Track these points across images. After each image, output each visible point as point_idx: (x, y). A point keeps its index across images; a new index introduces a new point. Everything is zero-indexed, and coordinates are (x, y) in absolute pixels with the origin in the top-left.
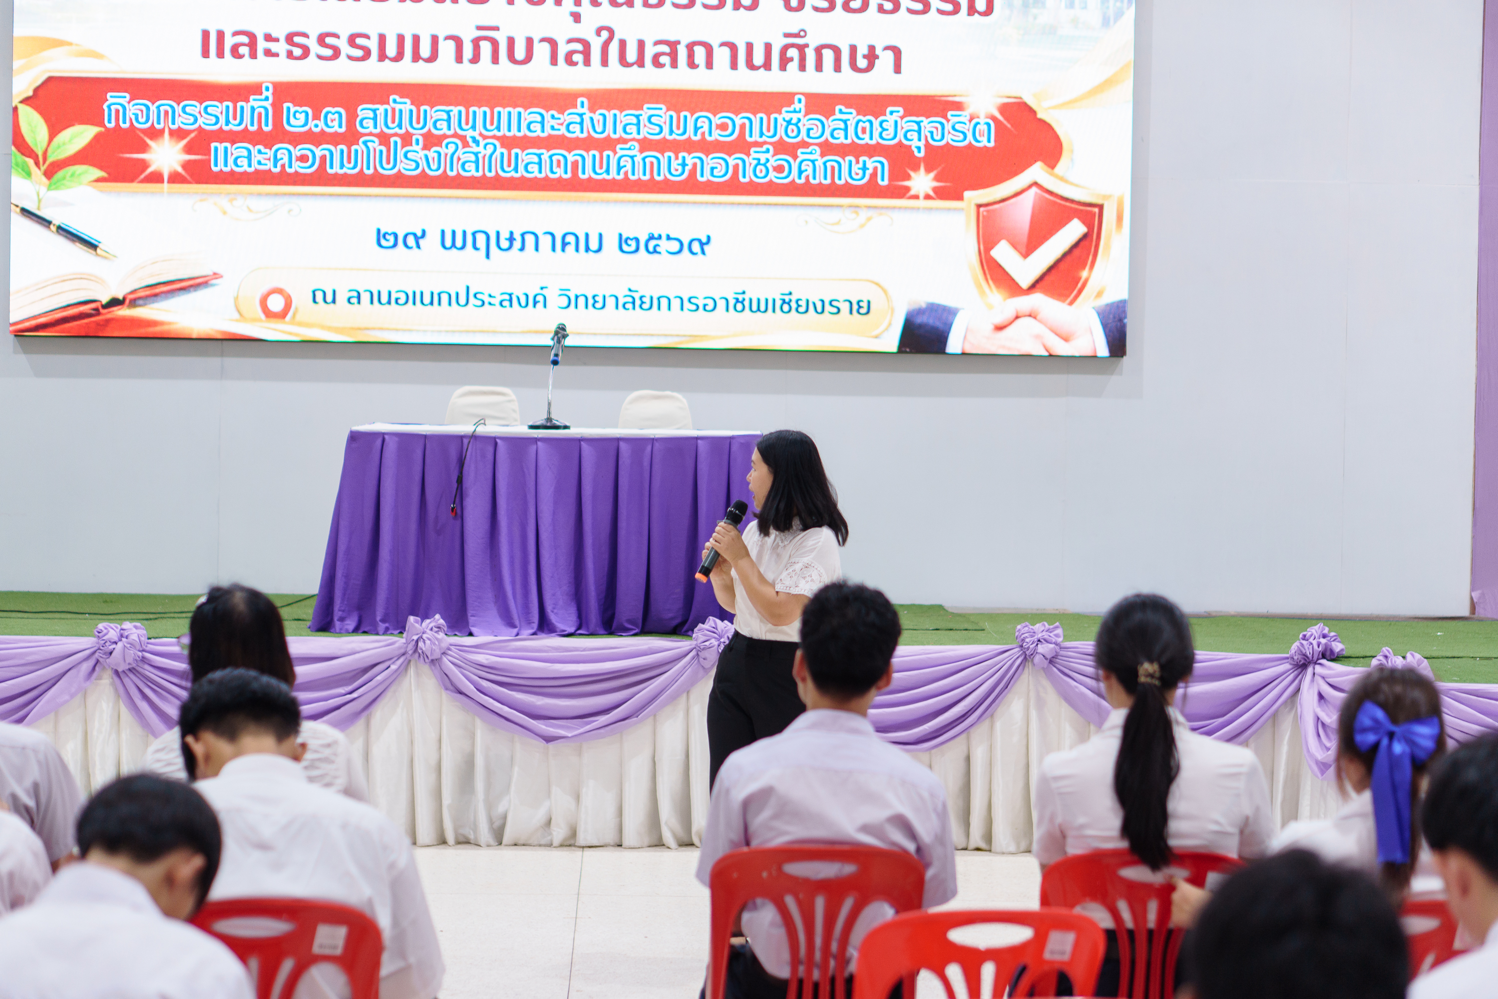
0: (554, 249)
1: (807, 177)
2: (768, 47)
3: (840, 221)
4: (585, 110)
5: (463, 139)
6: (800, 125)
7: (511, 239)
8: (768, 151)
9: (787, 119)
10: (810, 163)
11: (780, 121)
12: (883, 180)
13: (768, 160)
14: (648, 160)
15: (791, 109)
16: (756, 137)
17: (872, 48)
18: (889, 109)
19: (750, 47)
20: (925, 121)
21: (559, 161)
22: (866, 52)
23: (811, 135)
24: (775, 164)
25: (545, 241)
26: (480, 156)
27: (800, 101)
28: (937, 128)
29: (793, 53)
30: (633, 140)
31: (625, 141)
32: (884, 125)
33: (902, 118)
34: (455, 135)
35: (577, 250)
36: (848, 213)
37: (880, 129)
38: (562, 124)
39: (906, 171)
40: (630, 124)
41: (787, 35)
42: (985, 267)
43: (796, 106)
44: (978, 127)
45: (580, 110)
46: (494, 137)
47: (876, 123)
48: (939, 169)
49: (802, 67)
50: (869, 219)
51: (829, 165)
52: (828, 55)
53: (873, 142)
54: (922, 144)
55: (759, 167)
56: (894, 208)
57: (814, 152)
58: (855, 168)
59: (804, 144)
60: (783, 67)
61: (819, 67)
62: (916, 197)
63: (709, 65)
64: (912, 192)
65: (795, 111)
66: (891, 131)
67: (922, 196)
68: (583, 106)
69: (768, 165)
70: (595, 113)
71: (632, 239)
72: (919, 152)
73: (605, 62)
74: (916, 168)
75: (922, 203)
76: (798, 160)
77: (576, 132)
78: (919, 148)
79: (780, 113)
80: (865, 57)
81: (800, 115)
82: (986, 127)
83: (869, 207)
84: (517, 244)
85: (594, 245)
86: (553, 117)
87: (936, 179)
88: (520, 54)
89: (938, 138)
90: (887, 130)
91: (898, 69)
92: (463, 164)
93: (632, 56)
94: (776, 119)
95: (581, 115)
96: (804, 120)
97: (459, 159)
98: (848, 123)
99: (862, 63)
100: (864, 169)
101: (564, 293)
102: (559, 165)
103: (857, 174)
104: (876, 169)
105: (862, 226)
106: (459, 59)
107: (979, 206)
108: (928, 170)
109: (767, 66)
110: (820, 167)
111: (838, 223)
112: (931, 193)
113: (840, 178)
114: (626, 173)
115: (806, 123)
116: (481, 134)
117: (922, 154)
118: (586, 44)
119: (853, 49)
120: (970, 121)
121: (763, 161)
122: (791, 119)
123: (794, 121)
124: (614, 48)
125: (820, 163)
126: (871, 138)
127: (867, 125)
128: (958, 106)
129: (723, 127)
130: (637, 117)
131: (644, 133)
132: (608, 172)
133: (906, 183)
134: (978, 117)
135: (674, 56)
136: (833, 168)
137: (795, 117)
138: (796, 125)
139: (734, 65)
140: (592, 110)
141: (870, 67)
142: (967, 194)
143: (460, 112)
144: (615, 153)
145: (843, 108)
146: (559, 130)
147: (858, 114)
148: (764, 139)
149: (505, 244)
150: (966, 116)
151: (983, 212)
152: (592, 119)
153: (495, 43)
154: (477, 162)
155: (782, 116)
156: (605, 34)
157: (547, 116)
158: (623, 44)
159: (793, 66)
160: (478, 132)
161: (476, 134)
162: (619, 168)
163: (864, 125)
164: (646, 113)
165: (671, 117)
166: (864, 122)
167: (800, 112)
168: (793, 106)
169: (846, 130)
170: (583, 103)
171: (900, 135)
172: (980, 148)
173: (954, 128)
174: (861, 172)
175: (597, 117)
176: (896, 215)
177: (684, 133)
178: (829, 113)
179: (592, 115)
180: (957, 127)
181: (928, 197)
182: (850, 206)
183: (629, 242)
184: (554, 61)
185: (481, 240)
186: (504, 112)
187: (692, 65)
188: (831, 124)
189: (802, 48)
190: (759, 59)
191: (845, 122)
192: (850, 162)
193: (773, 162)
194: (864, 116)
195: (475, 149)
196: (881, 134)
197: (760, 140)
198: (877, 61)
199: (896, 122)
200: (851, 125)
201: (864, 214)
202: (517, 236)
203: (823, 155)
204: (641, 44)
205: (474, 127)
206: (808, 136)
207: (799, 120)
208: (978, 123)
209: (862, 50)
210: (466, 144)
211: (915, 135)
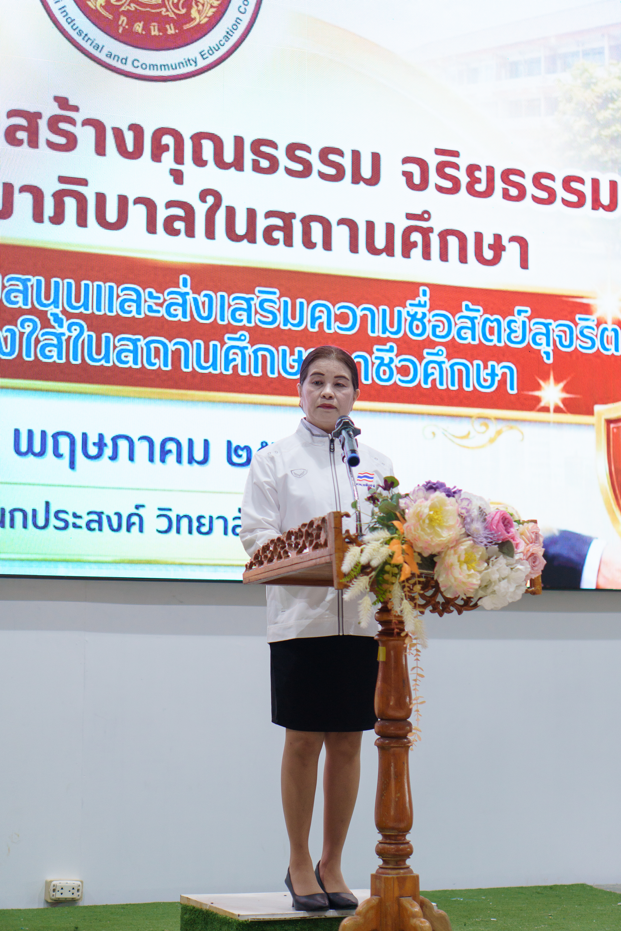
0: (151, 459)
1: (434, 381)
2: (390, 228)
3: (469, 434)
4: (188, 289)
5: (42, 316)
6: (426, 321)
7: (101, 444)
8: (391, 350)
9: (412, 313)
10: (435, 365)
11: (404, 314)
12: (512, 388)
13: (391, 360)
14: (260, 354)
15: (416, 302)
16: (378, 333)
17: (498, 237)
18: (517, 308)
19: (370, 225)
20: (553, 325)
21: (157, 350)
22: (492, 242)
23: (438, 333)
24: (399, 365)
25: (142, 448)
26: (64, 338)
27: (425, 294)
28: (565, 332)
29: (416, 237)
30: (243, 328)
31: (235, 330)
32: (513, 325)
33: (530, 318)
34: (33, 311)
35: (179, 461)
36: (478, 426)
37: (508, 331)
38: (161, 305)
39: (536, 380)
40: (240, 309)
41: (409, 216)
42: (617, 492)
43: (423, 299)
44: (606, 333)
45: (183, 290)
46: (80, 316)
47: (504, 324)
48: (569, 379)
49: (427, 255)
50: (499, 433)
51: (456, 368)
52: (453, 242)
53: (502, 344)
54: (550, 349)
55: (382, 368)
56: (523, 421)
57: (440, 353)
58: (483, 373)
59: (430, 344)
60: (406, 254)
61: (444, 257)
62: (546, 409)
63: (327, 245)
64: (542, 404)
65: (419, 305)
66: (520, 333)
67: (552, 409)
68: (185, 285)
69: (393, 366)
70: (199, 294)
71: (242, 449)
72: (548, 358)
73: (210, 234)
74: (546, 378)
75: (552, 416)
76: (424, 362)
77: (178, 315)
78: (547, 354)
79: (404, 306)
80: (490, 247)
81: (425, 310)
82: (612, 334)
83: (498, 419)
84: (108, 451)
85: (199, 455)
86: (150, 295)
87: (566, 389)
88: (112, 216)
89: (567, 343)
90: (516, 331)
91: (524, 264)
92: (43, 348)
93: (241, 228)
94: (399, 312)
95: (184, 295)
96: (429, 316)
97: (37, 341)
98: (476, 321)
99: (488, 254)
100: (493, 374)
101: (164, 512)
102: (157, 356)
103: (485, 380)
104: (504, 374)
105: (492, 441)
106: (38, 217)
107: (609, 422)
108: (557, 380)
109: (389, 250)
110: (447, 370)
111: (467, 436)
112: (561, 406)
113: (468, 385)
114: (235, 367)
115: (433, 319)
116: (64, 312)
117: (551, 361)
118: (189, 209)
119: (479, 237)
120: (598, 325)
121: (386, 361)
122: (416, 313)
123: (419, 316)
124: (221, 217)
125: (446, 366)
126: (499, 341)
127: (495, 324)
128: (586, 309)
129: (342, 318)
130: (248, 301)
131: (256, 319)
132: (214, 365)
133: (536, 393)
134: (606, 323)
135: (288, 230)
136: (460, 371)
137: (420, 311)
138: (421, 320)
139: (354, 248)
140: (196, 290)
141: (495, 261)
142: (598, 408)
143: (39, 282)
144: (223, 343)
145: (469, 304)
146: (158, 312)
147: (485, 312)
148: (388, 334)
149: (93, 450)
150: (594, 321)
151: (613, 428)
152: (195, 300)
153: (81, 200)
154: (59, 346)
155: (406, 309)
156: (210, 200)
157: (144, 295)
158: (231, 212)
159: (417, 253)
160: (61, 308)
161: (58, 311)
162: (228, 362)
163: (492, 325)
164: (258, 297)
165: (286, 303)
166: (492, 322)
167: (424, 306)
168: (417, 299)
169: (473, 329)
170: (185, 280)
171: (529, 338)
172: (608, 355)
173: (582, 333)
174: (489, 378)
175: (201, 298)
176: (527, 429)
177: (300, 323)
178: (455, 309)
179: (196, 296)
180: (586, 331)
181: (557, 410)
182: (479, 418)
183: (240, 452)
184: (151, 228)
185: (64, 442)
186: (93, 286)
187: (308, 244)
188: (459, 321)
189: (426, 232)
190: (380, 242)
191: (472, 319)
192: (478, 365)
193: (397, 362)
194: (492, 315)
195: (58, 330)
196: (509, 335)
197: (384, 336)
198: (503, 253)
199: (524, 323)
200: (479, 323)
201: (494, 427)
202: (108, 441)
203: (449, 357)
204: (251, 214)
205: (56, 303)
206: (434, 334)
207: (424, 315)
208: (605, 329)
209: (488, 240)
210: (46, 324)
211: (544, 340)
